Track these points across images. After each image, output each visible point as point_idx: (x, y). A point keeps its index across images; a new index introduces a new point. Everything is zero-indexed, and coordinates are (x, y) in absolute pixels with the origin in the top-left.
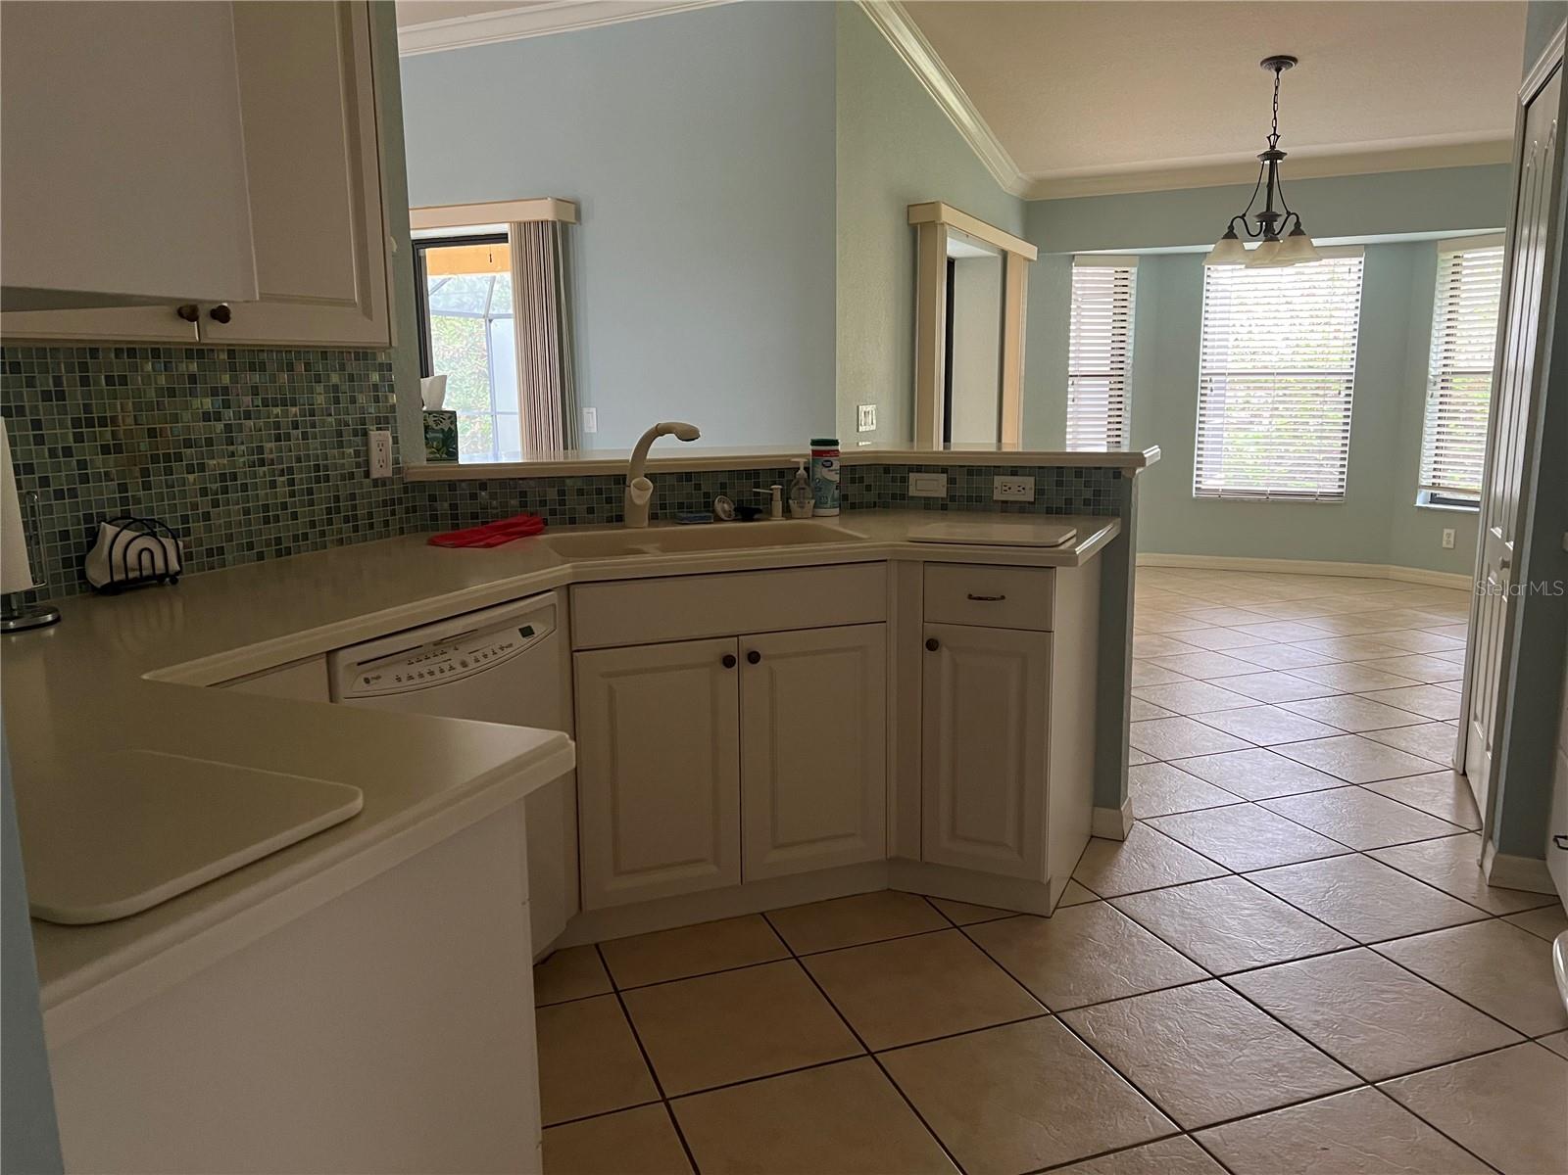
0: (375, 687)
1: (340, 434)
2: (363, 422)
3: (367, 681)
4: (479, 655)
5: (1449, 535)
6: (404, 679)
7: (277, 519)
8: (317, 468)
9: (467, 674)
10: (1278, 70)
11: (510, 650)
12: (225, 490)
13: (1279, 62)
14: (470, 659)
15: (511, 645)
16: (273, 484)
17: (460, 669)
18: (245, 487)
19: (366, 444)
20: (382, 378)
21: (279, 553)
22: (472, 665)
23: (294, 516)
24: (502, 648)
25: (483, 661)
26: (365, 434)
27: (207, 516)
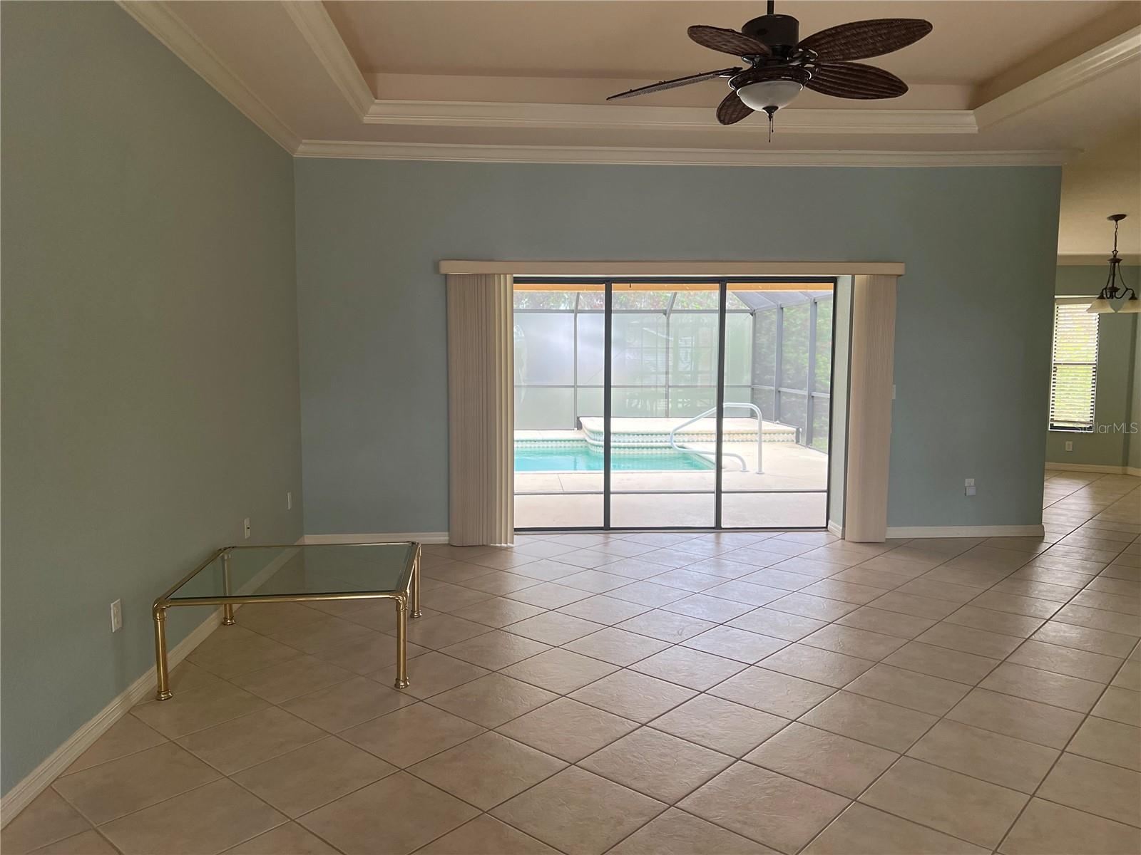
5: (1069, 445)
10: (1117, 221)
13: (1118, 218)
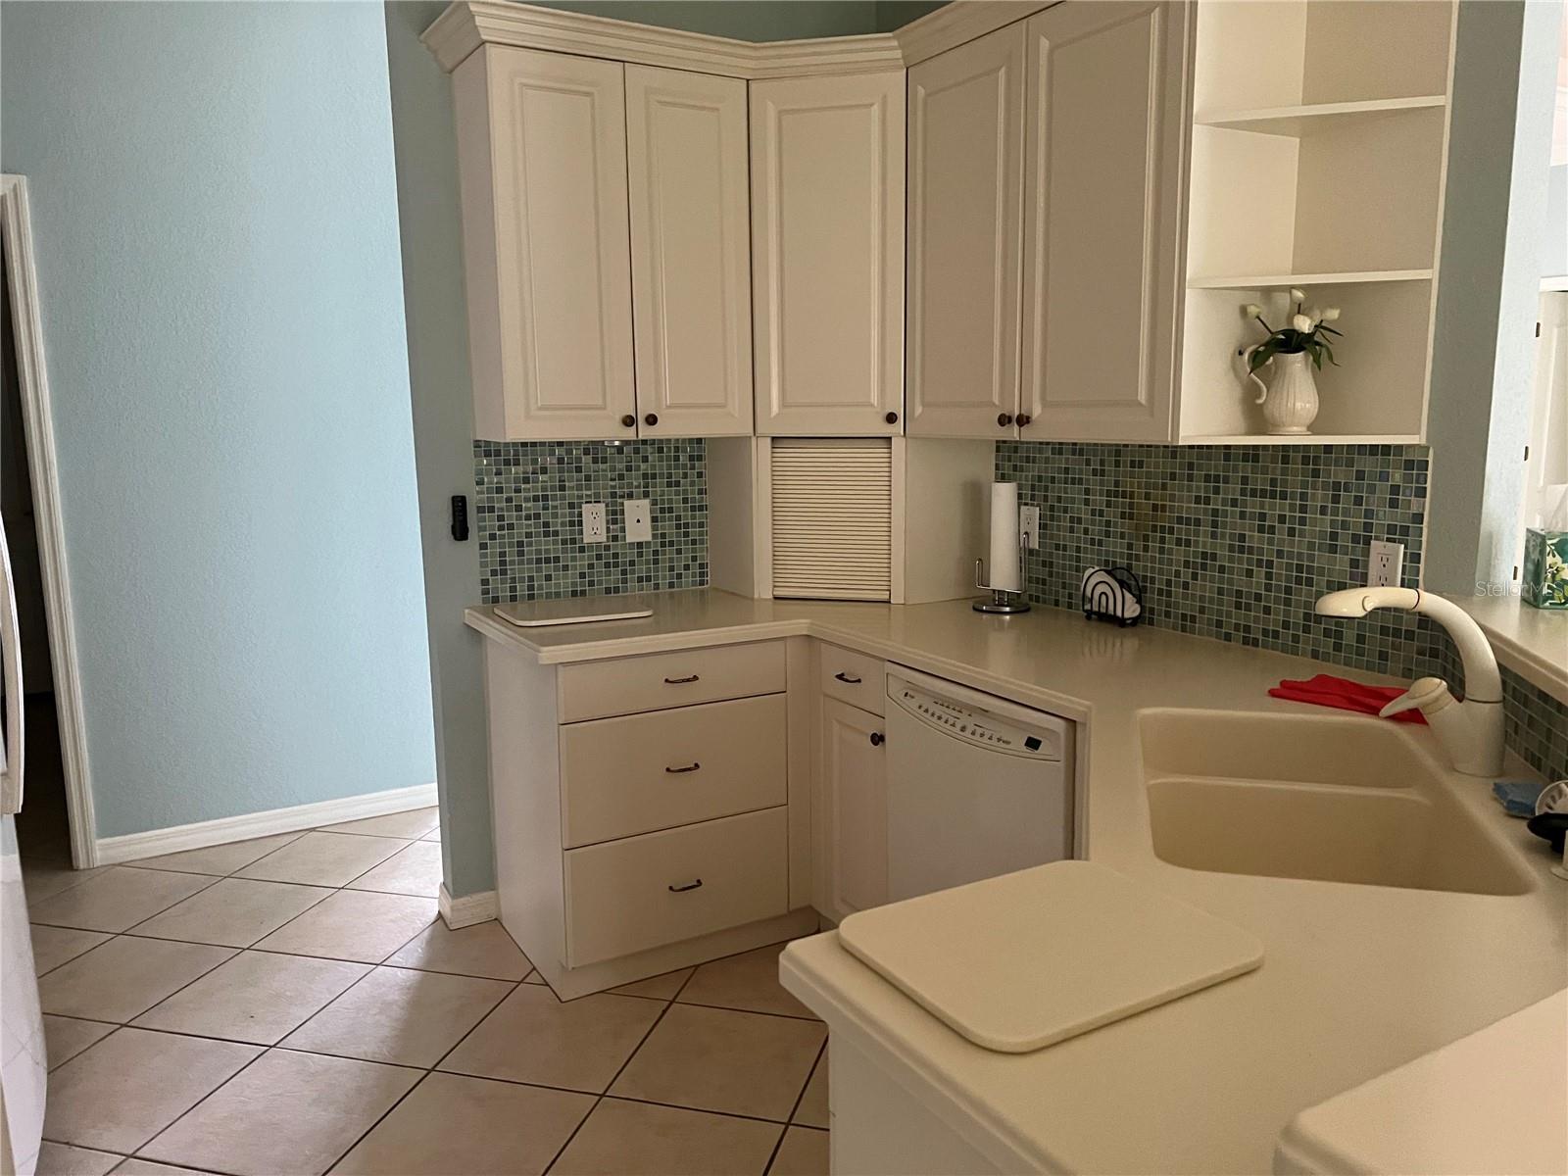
0: (907, 702)
1: (1334, 536)
2: (1368, 527)
3: (906, 695)
4: (979, 731)
6: (923, 709)
7: (1248, 608)
8: (1299, 568)
9: (958, 736)
11: (1004, 745)
12: (1204, 567)
14: (970, 728)
15: (1008, 743)
16: (1249, 573)
17: (957, 729)
18: (1222, 569)
19: (1367, 553)
20: (1407, 479)
21: (1246, 641)
22: (967, 733)
23: (1267, 610)
24: (999, 740)
25: (977, 737)
26: (1367, 541)
27: (1186, 586)
